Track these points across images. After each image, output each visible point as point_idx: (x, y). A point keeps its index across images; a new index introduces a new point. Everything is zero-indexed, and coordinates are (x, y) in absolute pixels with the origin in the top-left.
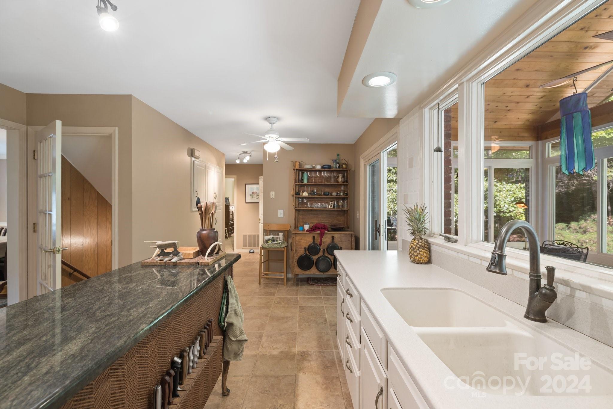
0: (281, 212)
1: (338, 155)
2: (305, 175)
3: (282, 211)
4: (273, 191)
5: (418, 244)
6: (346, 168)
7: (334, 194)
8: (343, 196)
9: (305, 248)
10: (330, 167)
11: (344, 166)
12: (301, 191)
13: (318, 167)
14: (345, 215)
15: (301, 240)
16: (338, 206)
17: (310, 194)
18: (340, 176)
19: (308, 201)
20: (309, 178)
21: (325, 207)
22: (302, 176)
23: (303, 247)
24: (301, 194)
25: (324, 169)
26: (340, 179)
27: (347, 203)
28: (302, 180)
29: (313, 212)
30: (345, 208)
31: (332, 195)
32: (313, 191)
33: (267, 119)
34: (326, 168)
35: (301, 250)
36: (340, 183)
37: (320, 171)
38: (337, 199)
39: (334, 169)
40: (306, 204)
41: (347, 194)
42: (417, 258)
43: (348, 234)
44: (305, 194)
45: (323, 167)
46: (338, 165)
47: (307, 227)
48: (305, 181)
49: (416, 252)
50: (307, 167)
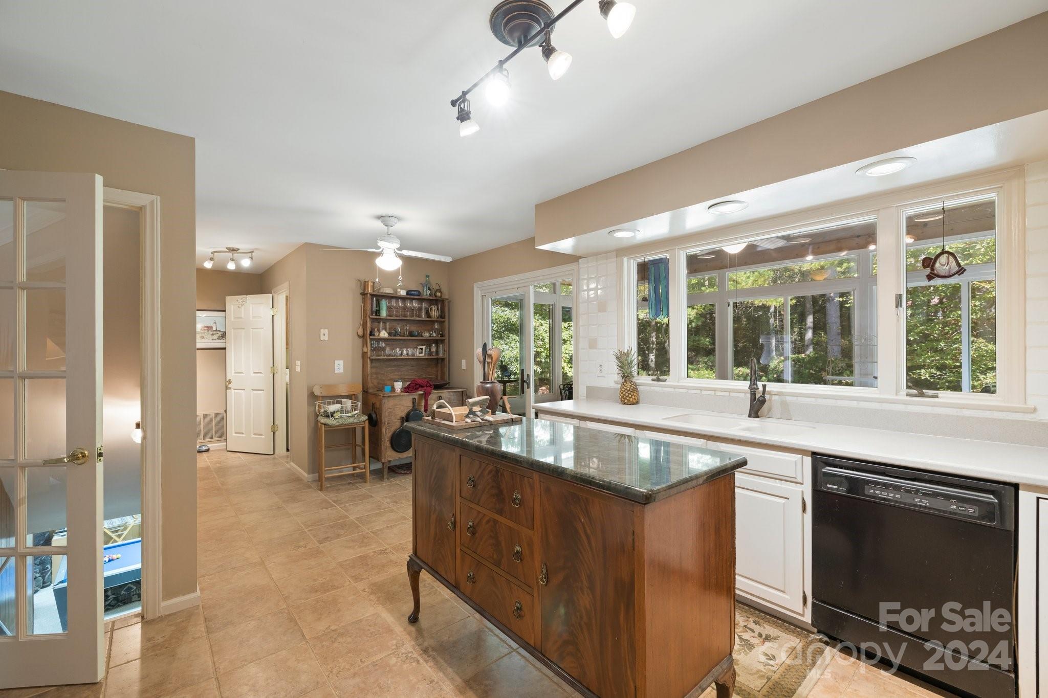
0: (339, 365)
1: (428, 276)
2: (384, 304)
3: (341, 362)
4: (325, 328)
5: (631, 386)
6: (441, 297)
7: (426, 335)
8: (437, 338)
9: (402, 418)
10: (419, 293)
11: (439, 294)
12: (376, 330)
13: (403, 293)
14: (439, 365)
15: (396, 405)
16: (431, 353)
17: (390, 334)
18: (434, 308)
19: (387, 345)
20: (389, 308)
21: (413, 355)
22: (378, 305)
23: (398, 417)
24: (376, 334)
25: (408, 296)
26: (435, 313)
27: (444, 349)
28: (378, 312)
29: (392, 363)
30: (441, 355)
31: (422, 336)
32: (395, 330)
33: (380, 217)
34: (412, 295)
35: (396, 422)
36: (434, 319)
37: (403, 299)
38: (428, 342)
39: (424, 297)
40: (383, 349)
41: (442, 335)
42: (631, 399)
43: (458, 391)
44: (384, 334)
45: (408, 293)
46: (429, 292)
47: (398, 386)
48: (384, 314)
49: (630, 394)
50: (386, 292)
